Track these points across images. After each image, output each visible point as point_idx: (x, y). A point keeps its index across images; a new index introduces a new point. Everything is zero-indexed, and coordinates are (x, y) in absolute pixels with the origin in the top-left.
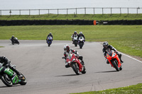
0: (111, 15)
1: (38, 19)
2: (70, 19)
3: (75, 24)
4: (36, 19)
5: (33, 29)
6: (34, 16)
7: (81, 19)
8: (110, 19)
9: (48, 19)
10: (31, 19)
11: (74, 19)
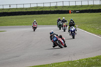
0: (82, 6)
1: (30, 11)
2: (52, 10)
3: (56, 13)
4: (28, 10)
5: (26, 18)
6: (27, 9)
7: (60, 10)
8: (81, 9)
9: (37, 10)
10: (25, 11)
11: (55, 9)
